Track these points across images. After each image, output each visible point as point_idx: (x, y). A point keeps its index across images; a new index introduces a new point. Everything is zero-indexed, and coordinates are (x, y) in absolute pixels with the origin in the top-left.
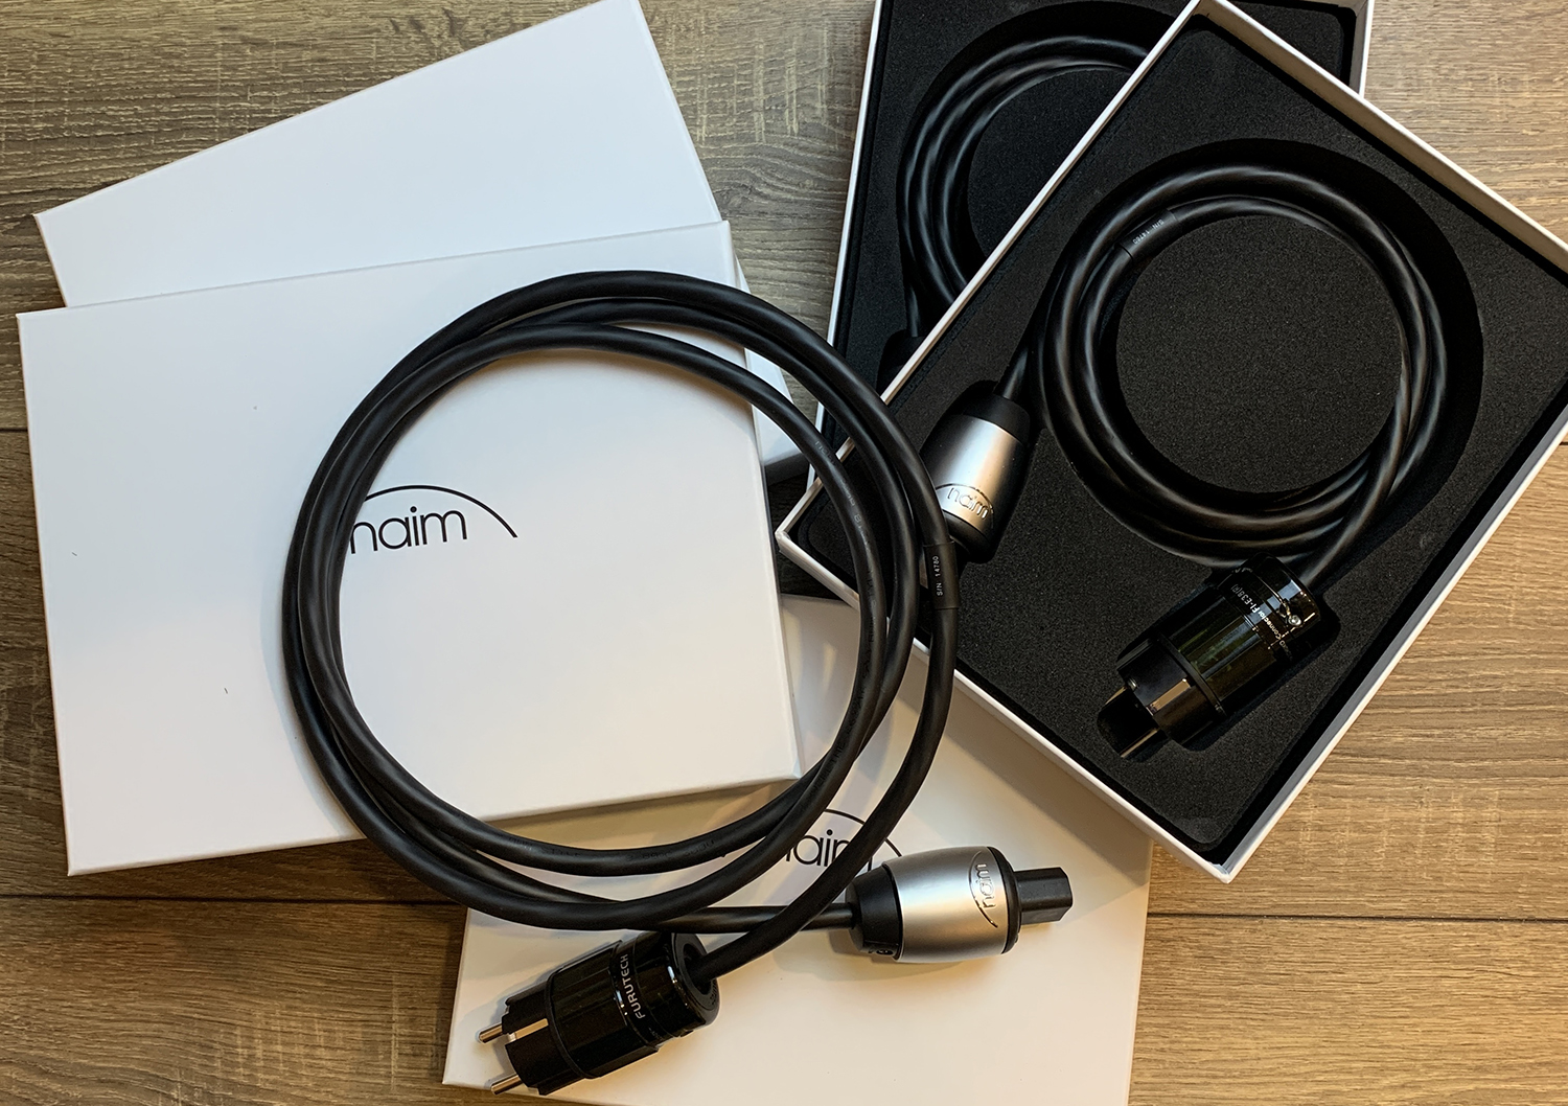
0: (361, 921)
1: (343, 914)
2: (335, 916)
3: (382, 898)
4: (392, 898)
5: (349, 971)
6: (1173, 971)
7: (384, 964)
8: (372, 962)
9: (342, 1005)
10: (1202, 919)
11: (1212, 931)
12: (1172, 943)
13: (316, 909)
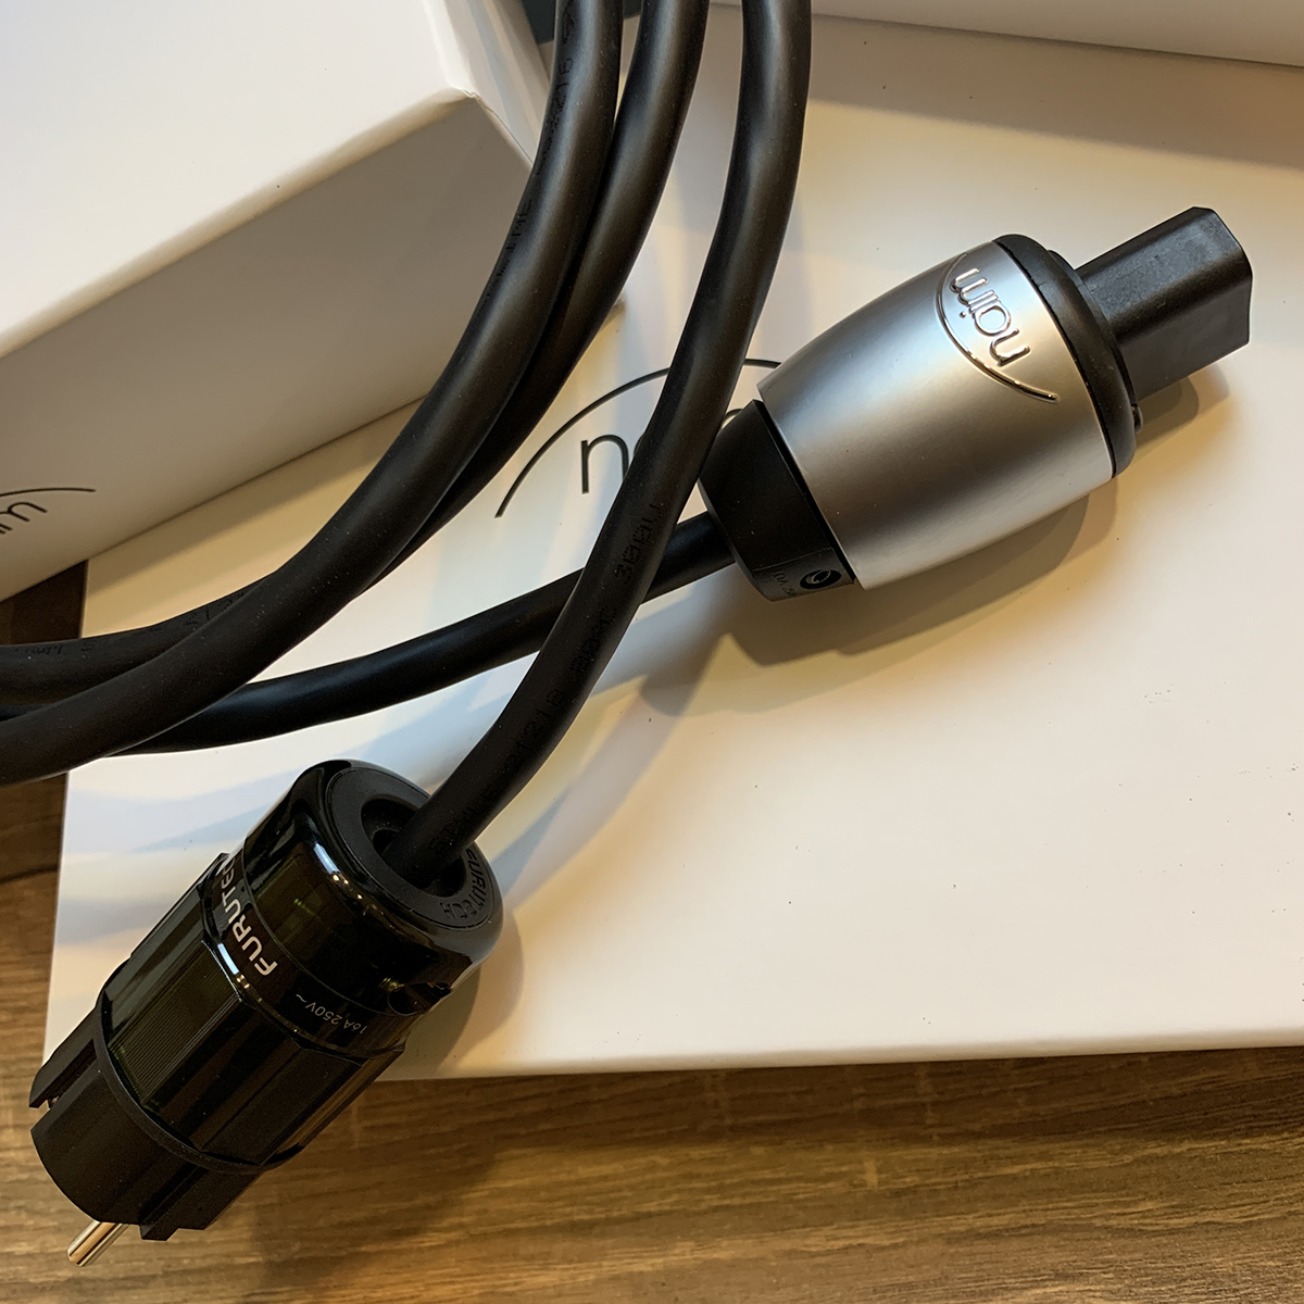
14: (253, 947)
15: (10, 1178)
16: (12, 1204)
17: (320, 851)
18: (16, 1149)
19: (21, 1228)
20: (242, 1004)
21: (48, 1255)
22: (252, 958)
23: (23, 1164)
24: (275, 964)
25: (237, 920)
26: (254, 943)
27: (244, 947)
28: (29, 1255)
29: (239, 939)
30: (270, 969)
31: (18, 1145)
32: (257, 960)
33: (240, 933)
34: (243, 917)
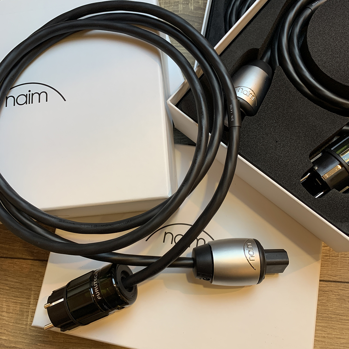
0: (24, 266)
1: (18, 263)
2: (16, 264)
3: (32, 258)
4: (36, 258)
5: (18, 284)
6: (328, 304)
7: (30, 282)
8: (26, 281)
9: (14, 296)
10: (339, 284)
11: (344, 289)
12: (327, 293)
13: (9, 261)
14: (98, 294)
15: (3, 323)
16: (3, 328)
17: (113, 280)
18: (6, 317)
19: (4, 333)
20: (93, 303)
21: (10, 340)
22: (97, 295)
23: (7, 320)
24: (101, 298)
25: (96, 288)
26: (98, 293)
27: (96, 293)
28: (5, 339)
29: (96, 291)
30: (100, 298)
31: (6, 316)
32: (98, 296)
33: (96, 290)
34: (97, 288)
